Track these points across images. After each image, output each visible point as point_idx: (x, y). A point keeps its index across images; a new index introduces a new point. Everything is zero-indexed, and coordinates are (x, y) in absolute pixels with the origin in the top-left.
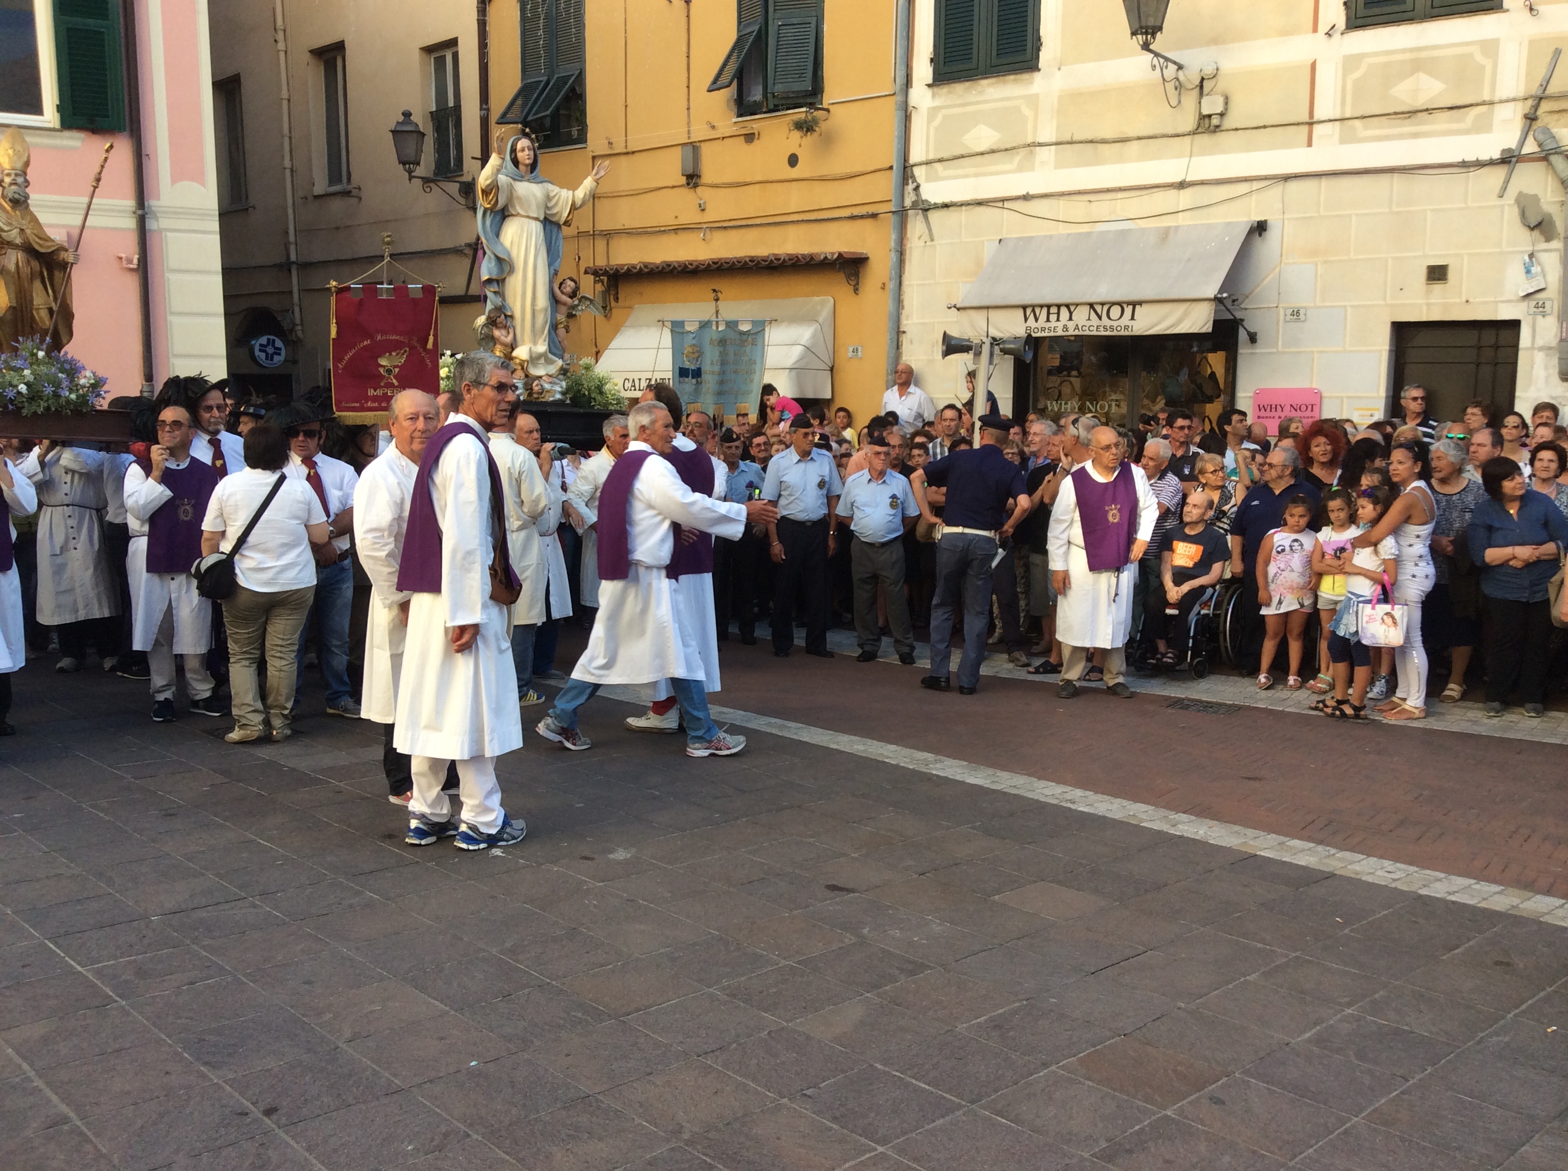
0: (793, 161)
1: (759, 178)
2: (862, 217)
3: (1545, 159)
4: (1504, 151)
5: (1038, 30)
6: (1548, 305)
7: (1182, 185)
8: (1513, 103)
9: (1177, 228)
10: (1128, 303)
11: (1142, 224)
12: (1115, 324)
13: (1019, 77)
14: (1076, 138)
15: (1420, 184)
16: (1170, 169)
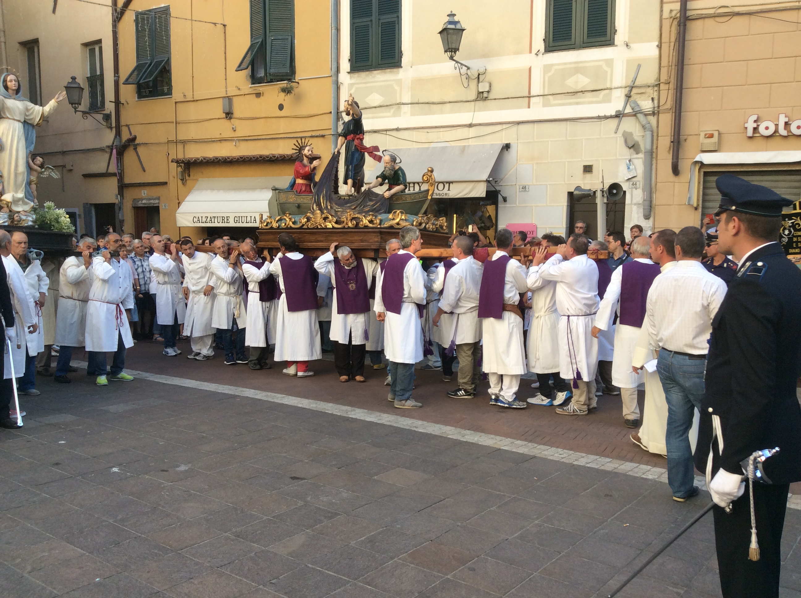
0: (281, 107)
1: (264, 116)
2: (317, 137)
3: (635, 115)
4: (616, 111)
5: (401, 47)
6: (638, 183)
7: (470, 126)
8: (620, 89)
9: (469, 146)
10: (447, 182)
11: (452, 144)
12: (441, 192)
13: (392, 70)
14: (421, 101)
15: (579, 127)
16: (465, 117)
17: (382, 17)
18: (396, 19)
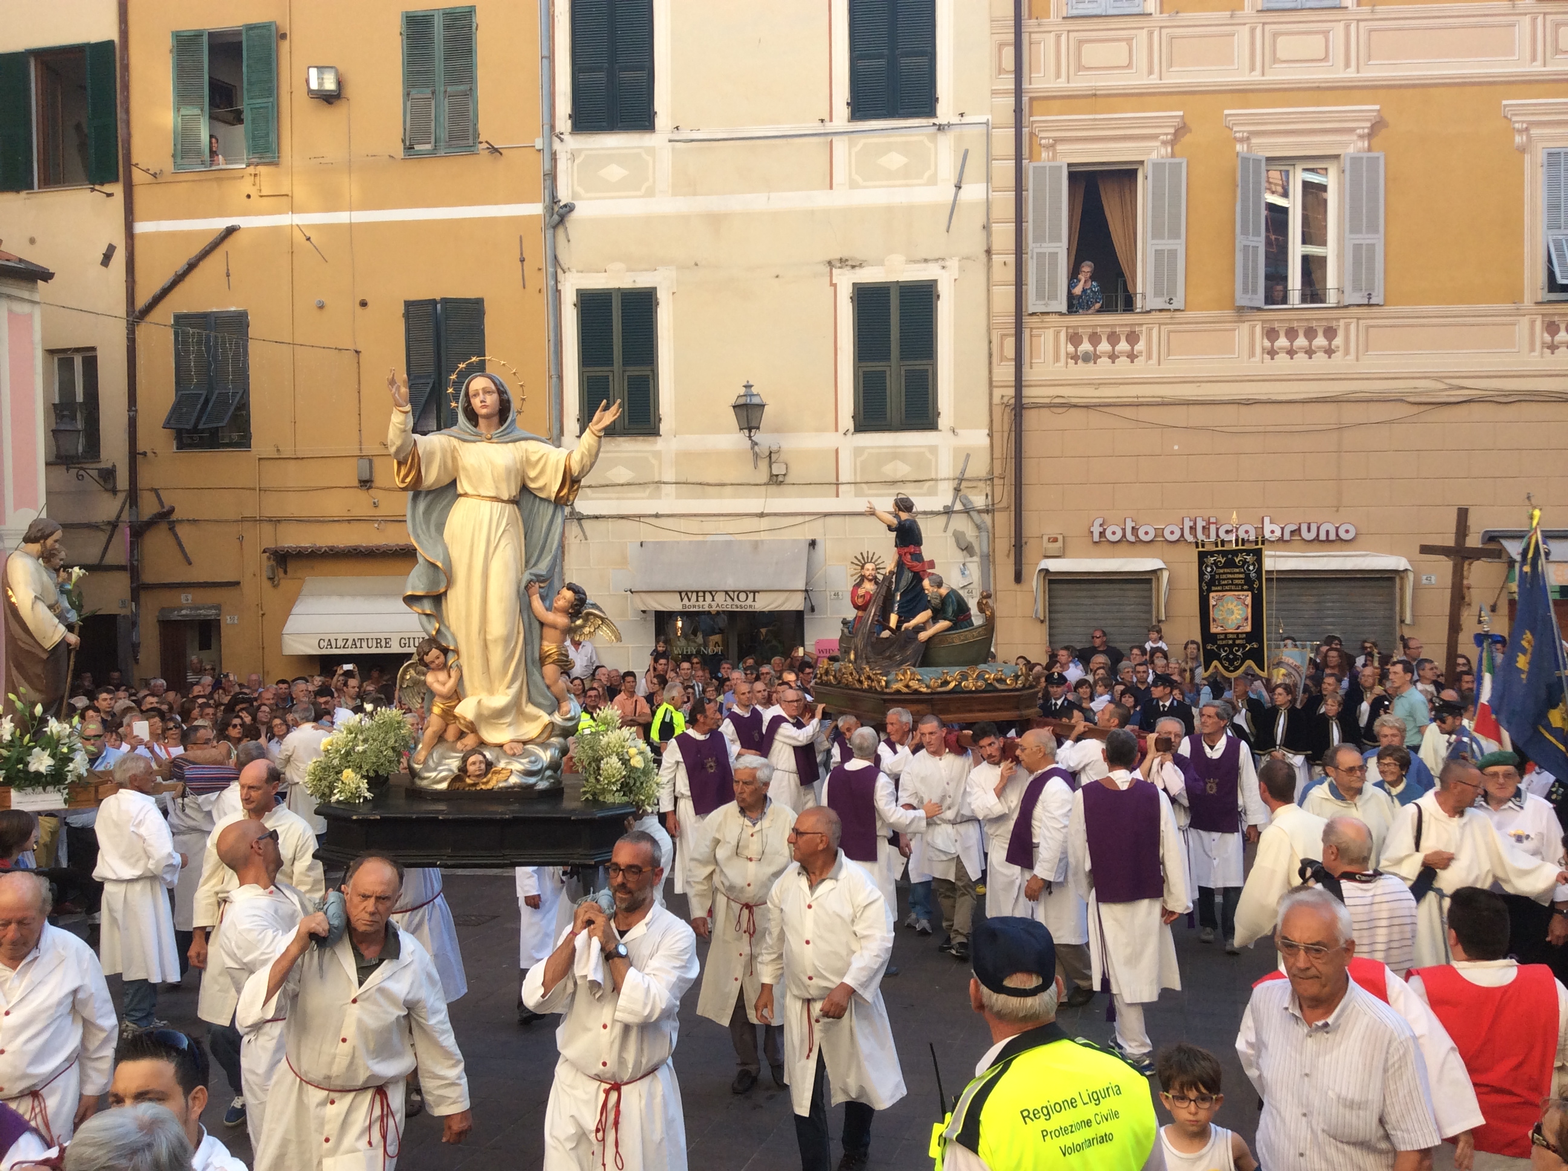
3: (968, 512)
4: (945, 507)
5: (658, 410)
6: (974, 588)
7: (762, 515)
8: (948, 481)
9: (762, 541)
10: (751, 592)
11: (739, 537)
12: (744, 604)
13: (645, 438)
14: (689, 481)
16: (753, 504)
17: (628, 368)
18: (649, 373)
